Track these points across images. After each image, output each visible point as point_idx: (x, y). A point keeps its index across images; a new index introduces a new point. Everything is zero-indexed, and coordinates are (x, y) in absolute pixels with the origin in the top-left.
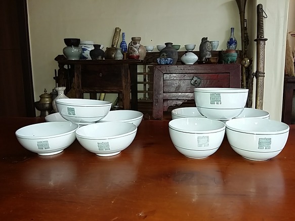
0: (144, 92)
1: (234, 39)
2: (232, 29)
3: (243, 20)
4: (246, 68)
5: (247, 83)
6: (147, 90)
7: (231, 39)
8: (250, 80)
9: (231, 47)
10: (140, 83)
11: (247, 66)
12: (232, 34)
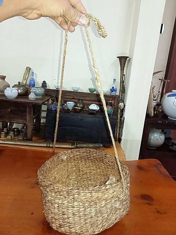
0: (46, 118)
1: (114, 88)
2: (115, 80)
3: (122, 75)
4: (121, 110)
5: (120, 120)
8: (122, 118)
9: (112, 93)
10: (44, 111)
11: (121, 109)
12: (114, 84)
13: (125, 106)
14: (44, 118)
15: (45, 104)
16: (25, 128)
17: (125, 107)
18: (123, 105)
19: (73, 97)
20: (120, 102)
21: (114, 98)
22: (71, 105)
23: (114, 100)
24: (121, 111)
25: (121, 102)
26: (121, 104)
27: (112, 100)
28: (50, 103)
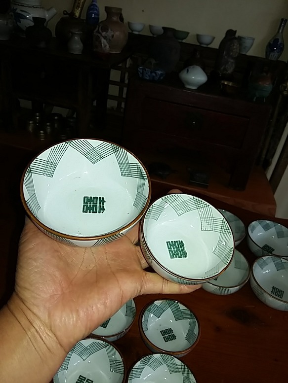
0: (118, 98)
1: (280, 41)
2: (283, 21)
6: (124, 96)
7: (276, 40)
10: (114, 83)
11: (286, 94)
12: (280, 31)
14: (113, 98)
15: (118, 69)
16: (75, 116)
23: (272, 72)
28: (127, 66)
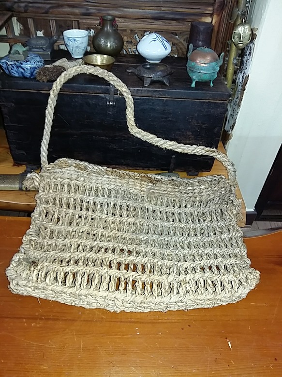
4: (238, 49)
5: (234, 81)
11: (241, 45)
13: (253, 37)
17: (256, 42)
18: (248, 32)
19: (83, 11)
20: (239, 21)
21: (219, 6)
22: (77, 44)
23: (219, 15)
24: (240, 52)
25: (242, 24)
26: (242, 30)
27: (211, 15)
